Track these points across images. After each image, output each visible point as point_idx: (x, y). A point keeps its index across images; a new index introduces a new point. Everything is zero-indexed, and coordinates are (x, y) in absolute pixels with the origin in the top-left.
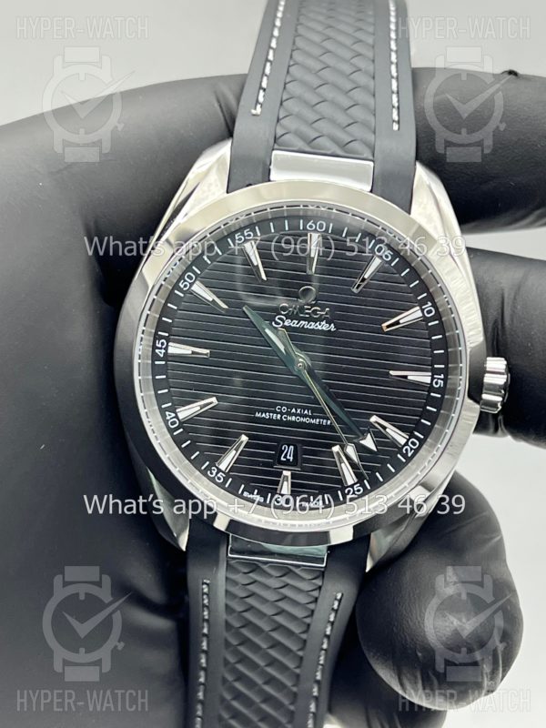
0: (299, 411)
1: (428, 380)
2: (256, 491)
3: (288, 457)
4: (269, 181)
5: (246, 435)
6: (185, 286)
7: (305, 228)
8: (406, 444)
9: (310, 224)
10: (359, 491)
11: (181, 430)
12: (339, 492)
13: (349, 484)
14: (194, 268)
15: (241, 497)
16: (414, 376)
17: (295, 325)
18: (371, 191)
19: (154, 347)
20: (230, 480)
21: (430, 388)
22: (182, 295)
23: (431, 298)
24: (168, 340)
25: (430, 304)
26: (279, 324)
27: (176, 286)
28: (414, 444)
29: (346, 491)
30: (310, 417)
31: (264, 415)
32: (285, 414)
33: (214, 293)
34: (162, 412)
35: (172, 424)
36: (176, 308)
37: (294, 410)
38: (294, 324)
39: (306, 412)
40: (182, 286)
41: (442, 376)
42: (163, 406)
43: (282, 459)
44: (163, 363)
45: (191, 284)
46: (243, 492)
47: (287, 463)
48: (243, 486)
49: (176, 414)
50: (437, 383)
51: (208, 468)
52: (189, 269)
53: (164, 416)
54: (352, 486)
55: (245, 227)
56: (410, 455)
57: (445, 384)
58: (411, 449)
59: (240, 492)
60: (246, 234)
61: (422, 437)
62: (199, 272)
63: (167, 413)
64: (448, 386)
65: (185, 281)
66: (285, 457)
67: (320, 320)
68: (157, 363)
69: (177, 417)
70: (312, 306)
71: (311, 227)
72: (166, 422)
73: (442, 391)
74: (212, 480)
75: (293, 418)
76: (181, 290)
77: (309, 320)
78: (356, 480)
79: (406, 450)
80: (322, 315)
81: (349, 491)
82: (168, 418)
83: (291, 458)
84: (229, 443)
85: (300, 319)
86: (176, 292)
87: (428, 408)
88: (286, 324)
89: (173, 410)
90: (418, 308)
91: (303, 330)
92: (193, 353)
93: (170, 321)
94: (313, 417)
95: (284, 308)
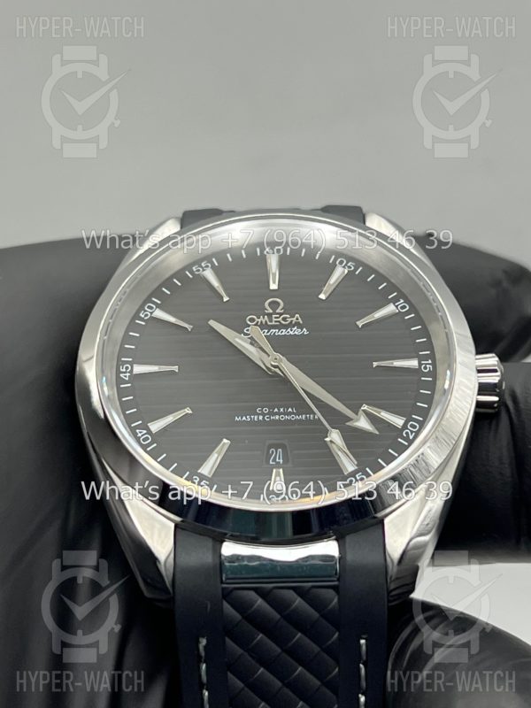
0: (282, 410)
1: (415, 366)
3: (277, 460)
5: (228, 439)
6: (146, 315)
11: (155, 444)
14: (153, 299)
19: (119, 373)
22: (143, 323)
24: (132, 364)
26: (248, 335)
27: (136, 317)
30: (295, 414)
31: (244, 418)
32: (267, 414)
34: (133, 430)
35: (145, 440)
36: (138, 335)
37: (276, 410)
39: (290, 410)
40: (143, 316)
42: (133, 425)
43: (271, 462)
44: (130, 385)
45: (152, 313)
49: (147, 430)
50: (425, 368)
52: (147, 300)
53: (135, 434)
55: (202, 260)
57: (434, 368)
60: (203, 266)
61: (421, 419)
62: (159, 302)
63: (137, 431)
64: (437, 369)
65: (145, 311)
66: (274, 460)
67: (291, 325)
68: (122, 386)
72: (138, 439)
73: (431, 374)
75: (277, 417)
76: (142, 319)
77: (280, 327)
80: (292, 321)
82: (140, 435)
83: (281, 461)
85: (270, 328)
86: (137, 321)
87: (422, 392)
89: (144, 426)
90: (392, 305)
91: (275, 337)
93: (133, 347)
94: (298, 414)
95: (252, 320)
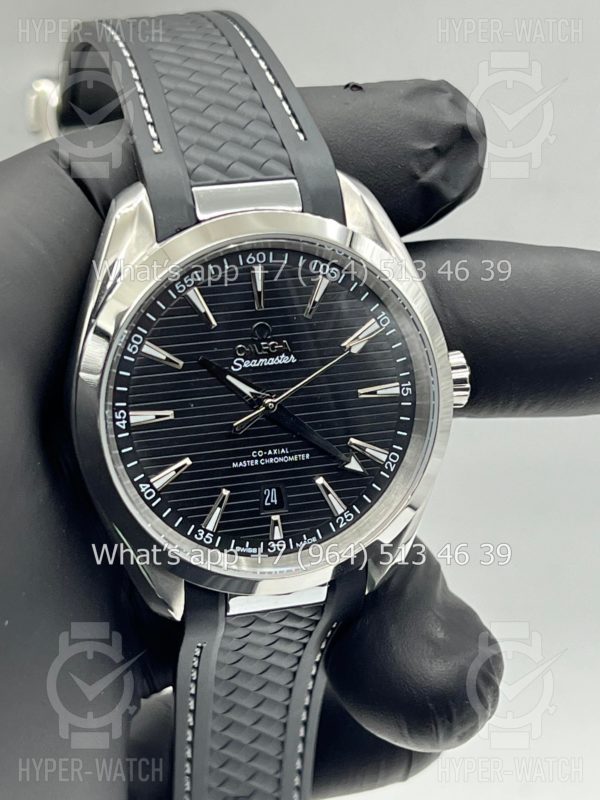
0: (275, 452)
1: (396, 391)
2: (248, 543)
4: (198, 222)
5: (227, 488)
6: (134, 349)
7: (245, 263)
8: (388, 460)
9: (250, 257)
10: (349, 517)
11: (159, 499)
12: (331, 524)
13: (340, 513)
16: (383, 390)
17: (254, 365)
18: (303, 211)
19: (115, 420)
20: (219, 538)
21: (399, 398)
22: (133, 360)
23: (383, 307)
24: (126, 409)
25: (384, 313)
26: (238, 367)
28: (394, 457)
29: (337, 522)
30: (288, 455)
31: (241, 464)
33: (163, 349)
34: (136, 485)
35: (149, 495)
36: (128, 374)
37: (270, 452)
38: (254, 363)
39: (283, 451)
40: (130, 350)
41: (409, 384)
43: (266, 504)
44: (127, 434)
45: (140, 346)
46: (234, 548)
47: (273, 507)
48: (233, 541)
50: (405, 392)
51: (195, 532)
53: (138, 490)
54: (342, 515)
55: (185, 275)
56: (392, 469)
58: (393, 463)
59: (231, 548)
60: (186, 282)
61: (401, 448)
62: (145, 332)
63: (141, 486)
65: (133, 344)
66: (269, 501)
67: (279, 353)
69: (152, 487)
70: (269, 341)
71: (251, 260)
72: (141, 495)
74: (201, 543)
75: (271, 460)
76: (130, 355)
77: (269, 355)
78: (345, 508)
79: (388, 465)
80: (280, 348)
81: (340, 520)
82: (143, 490)
83: (276, 501)
84: (212, 501)
85: (258, 358)
87: (402, 418)
88: (245, 365)
89: (146, 480)
90: (373, 320)
91: (263, 368)
92: (157, 417)
93: (126, 389)
94: (290, 455)
95: (241, 350)
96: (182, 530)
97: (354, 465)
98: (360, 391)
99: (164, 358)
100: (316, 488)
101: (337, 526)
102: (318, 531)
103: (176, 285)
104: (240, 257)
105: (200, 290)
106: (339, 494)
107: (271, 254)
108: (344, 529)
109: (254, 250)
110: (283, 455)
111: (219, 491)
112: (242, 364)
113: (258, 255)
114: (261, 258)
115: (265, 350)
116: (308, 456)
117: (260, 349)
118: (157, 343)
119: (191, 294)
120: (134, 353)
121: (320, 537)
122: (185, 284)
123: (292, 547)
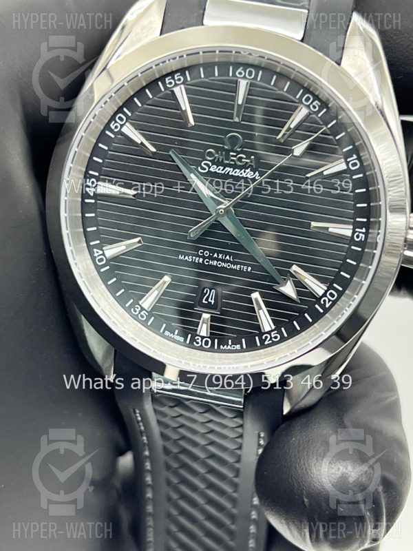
0: (220, 256)
1: (348, 233)
2: (177, 331)
3: (210, 300)
4: (202, 24)
5: (169, 276)
6: (116, 127)
7: (234, 75)
8: (324, 295)
9: (240, 70)
10: (276, 337)
11: (108, 267)
12: (257, 338)
13: (267, 330)
14: (125, 109)
15: (163, 335)
16: (335, 229)
17: (220, 172)
18: (302, 40)
20: (153, 318)
21: (351, 241)
22: (113, 136)
23: (356, 150)
24: (98, 179)
25: (355, 157)
26: (205, 169)
27: (107, 127)
28: (332, 295)
29: (264, 338)
30: (232, 263)
32: (207, 258)
33: (144, 135)
34: (90, 248)
35: (100, 260)
36: (106, 148)
37: (216, 255)
38: (219, 170)
39: (228, 257)
40: (113, 127)
41: (364, 230)
42: (92, 243)
43: (204, 301)
44: (93, 201)
45: (122, 126)
46: (164, 332)
47: (209, 306)
48: (164, 325)
49: (103, 251)
50: (358, 237)
51: (132, 306)
52: (120, 110)
53: (91, 254)
54: (269, 333)
55: (176, 71)
56: (327, 306)
57: (366, 237)
58: (329, 300)
59: (162, 331)
60: (176, 78)
61: (341, 289)
62: (130, 114)
63: (95, 250)
64: (369, 240)
65: (116, 122)
66: (207, 300)
67: (244, 167)
68: (87, 201)
69: (103, 254)
70: (238, 153)
71: (240, 73)
72: (93, 258)
73: (362, 244)
74: (136, 318)
75: (215, 263)
76: (112, 131)
77: (235, 167)
78: (273, 327)
79: (324, 301)
80: (247, 163)
81: (266, 337)
82: (96, 255)
83: (213, 302)
84: (153, 283)
85: (225, 166)
86: (107, 132)
87: (348, 261)
88: (212, 169)
89: (100, 247)
90: (343, 160)
91: (228, 176)
93: (101, 161)
94: (234, 263)
95: (210, 154)
96: (121, 301)
97: (289, 289)
98: (314, 224)
99: (139, 142)
100: (250, 301)
101: (262, 342)
102: (243, 340)
103: (167, 79)
104: (231, 68)
105: (186, 89)
106: (271, 313)
107: (261, 72)
108: (269, 346)
109: (246, 65)
110: (228, 261)
111: (161, 276)
112: (209, 167)
113: (248, 71)
114: (250, 74)
115: (232, 160)
116: (250, 269)
117: (228, 158)
118: (137, 127)
119: (176, 90)
120: (116, 130)
121: (244, 347)
122: (175, 81)
123: (216, 347)
